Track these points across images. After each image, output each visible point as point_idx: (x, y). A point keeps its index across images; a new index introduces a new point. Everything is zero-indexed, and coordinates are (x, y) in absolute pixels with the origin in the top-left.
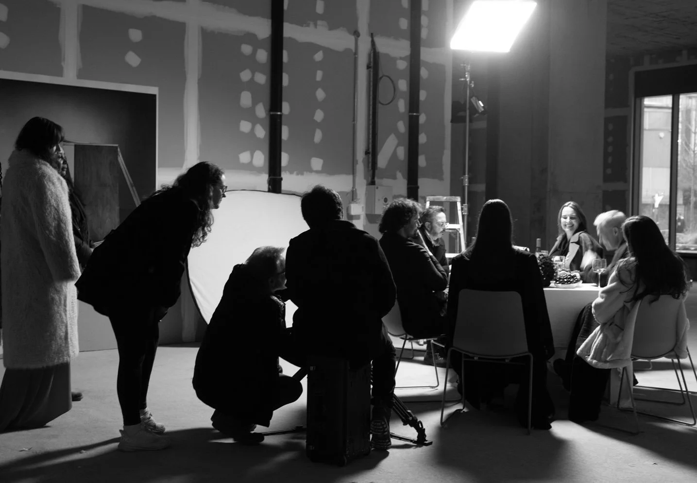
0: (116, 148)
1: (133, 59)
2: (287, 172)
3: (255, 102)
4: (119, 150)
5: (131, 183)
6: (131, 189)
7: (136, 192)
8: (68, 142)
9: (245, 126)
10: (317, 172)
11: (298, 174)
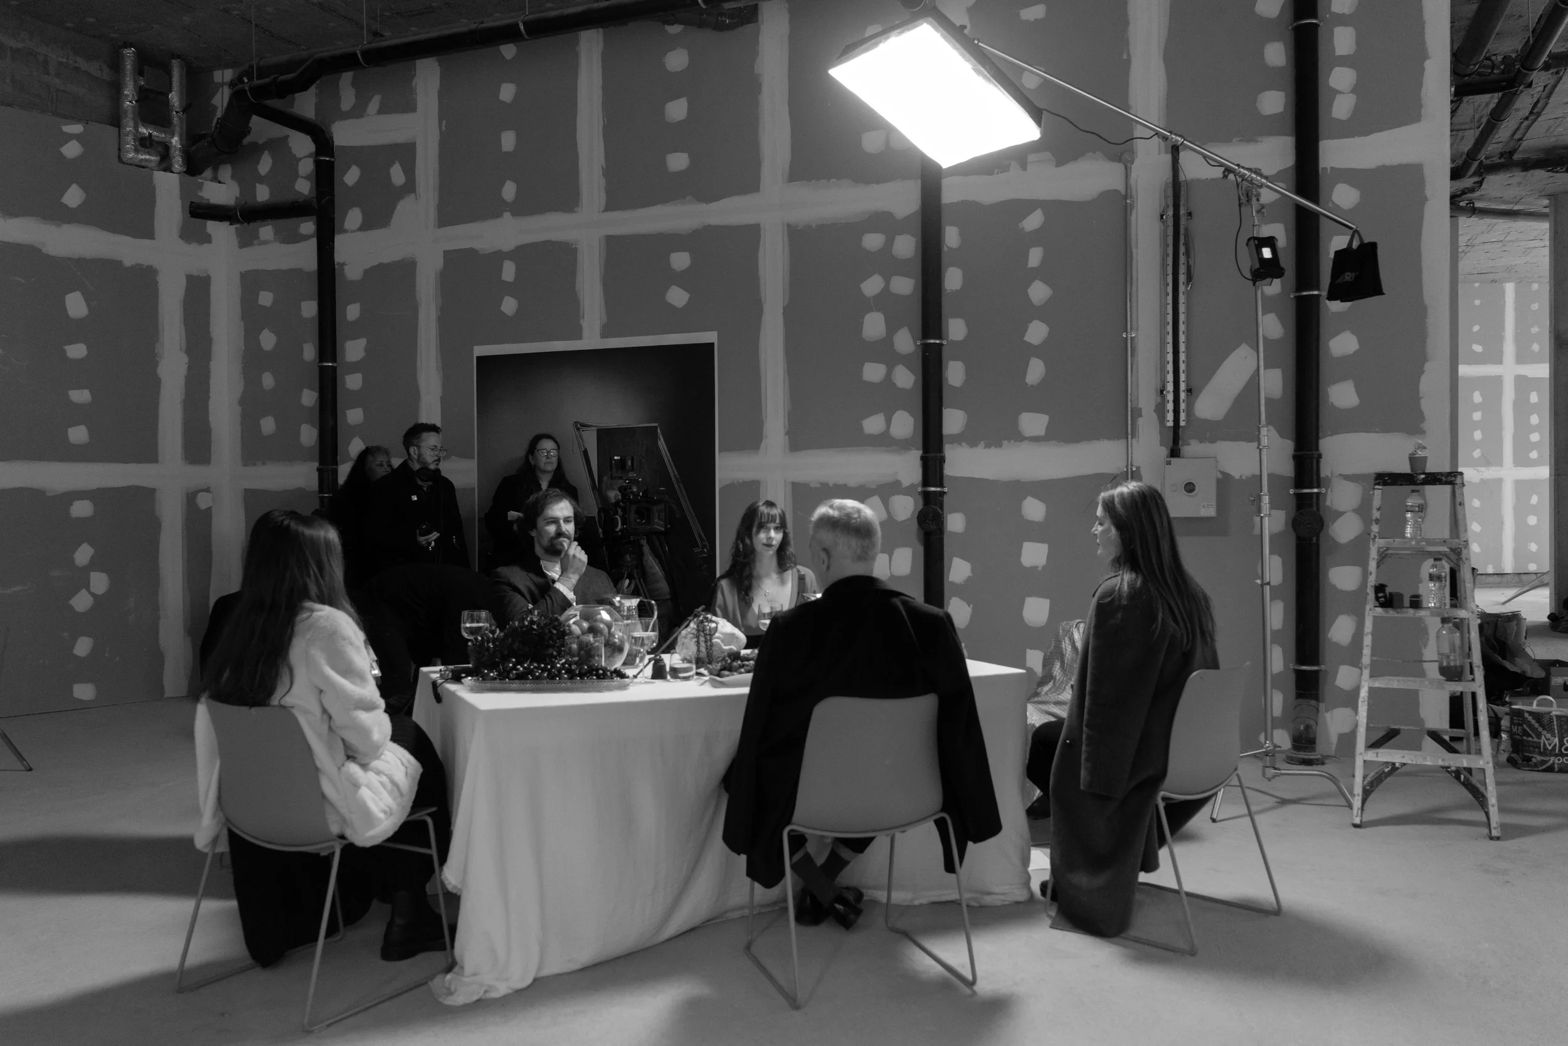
0: (656, 427)
1: (677, 297)
2: (964, 444)
3: (891, 328)
4: (659, 430)
5: (675, 476)
6: (676, 486)
7: (684, 491)
8: (589, 426)
9: (873, 372)
10: (1036, 439)
11: (988, 446)
